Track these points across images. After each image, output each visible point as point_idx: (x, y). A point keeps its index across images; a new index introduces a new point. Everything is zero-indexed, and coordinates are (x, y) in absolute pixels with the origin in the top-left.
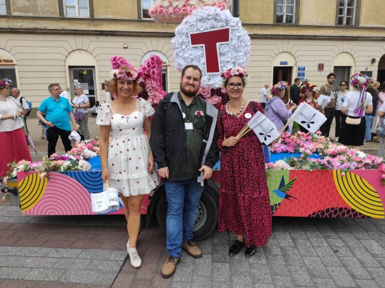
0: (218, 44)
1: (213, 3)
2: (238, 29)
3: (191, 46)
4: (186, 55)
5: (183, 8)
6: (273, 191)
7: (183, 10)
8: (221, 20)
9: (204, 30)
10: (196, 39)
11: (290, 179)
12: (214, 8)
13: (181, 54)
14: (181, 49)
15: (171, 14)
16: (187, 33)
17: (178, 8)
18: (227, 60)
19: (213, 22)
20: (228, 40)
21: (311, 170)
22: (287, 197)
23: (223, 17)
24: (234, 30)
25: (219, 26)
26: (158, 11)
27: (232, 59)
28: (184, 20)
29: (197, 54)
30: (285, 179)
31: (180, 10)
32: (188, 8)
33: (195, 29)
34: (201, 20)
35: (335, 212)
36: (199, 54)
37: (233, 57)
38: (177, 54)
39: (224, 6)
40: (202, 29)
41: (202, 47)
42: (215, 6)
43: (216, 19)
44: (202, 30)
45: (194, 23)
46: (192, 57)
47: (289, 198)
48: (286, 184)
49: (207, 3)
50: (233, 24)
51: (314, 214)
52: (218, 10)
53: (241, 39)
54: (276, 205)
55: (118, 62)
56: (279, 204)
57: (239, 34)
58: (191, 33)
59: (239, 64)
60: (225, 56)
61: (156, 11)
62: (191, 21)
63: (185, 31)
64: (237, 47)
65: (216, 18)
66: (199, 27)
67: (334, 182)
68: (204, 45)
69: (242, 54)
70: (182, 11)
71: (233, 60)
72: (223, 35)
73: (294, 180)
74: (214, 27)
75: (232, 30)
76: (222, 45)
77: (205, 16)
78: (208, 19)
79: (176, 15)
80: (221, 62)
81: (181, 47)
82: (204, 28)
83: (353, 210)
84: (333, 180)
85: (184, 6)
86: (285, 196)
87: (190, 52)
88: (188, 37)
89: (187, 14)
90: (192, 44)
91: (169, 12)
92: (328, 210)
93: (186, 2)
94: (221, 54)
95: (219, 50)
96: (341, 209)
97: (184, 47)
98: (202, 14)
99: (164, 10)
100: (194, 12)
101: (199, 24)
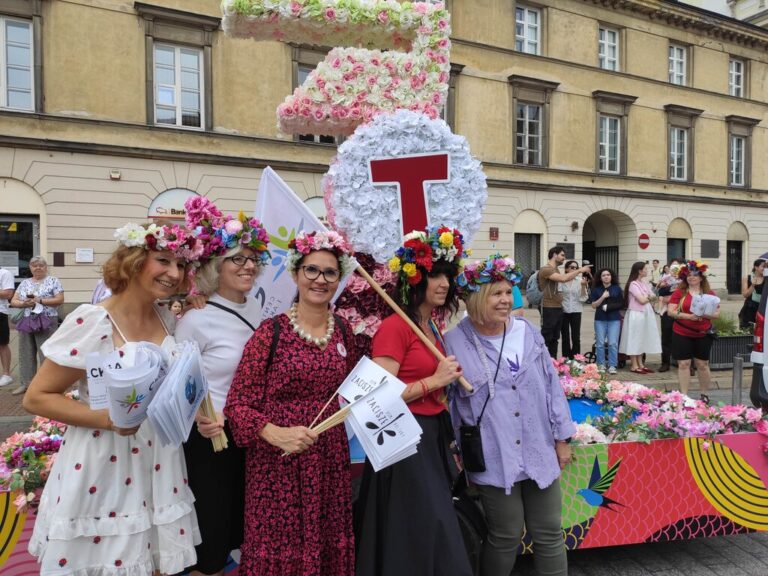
0: (426, 184)
1: (414, 105)
2: (463, 158)
3: (371, 184)
4: (360, 203)
5: (354, 109)
6: (579, 493)
7: (355, 113)
8: (431, 138)
9: (399, 154)
10: (382, 170)
11: (610, 463)
12: (417, 114)
13: (351, 200)
14: (349, 189)
15: (328, 117)
16: (363, 159)
17: (343, 108)
18: (444, 215)
19: (416, 139)
20: (446, 178)
21: (648, 441)
22: (606, 503)
23: (435, 132)
24: (456, 157)
25: (428, 149)
26: (301, 109)
27: (453, 214)
28: (358, 132)
29: (383, 202)
30: (600, 463)
31: (347, 111)
32: (366, 110)
33: (380, 150)
34: (391, 135)
35: (694, 527)
36: (389, 200)
37: (456, 210)
38: (342, 198)
39: (434, 112)
40: (394, 153)
41: (395, 187)
42: (417, 111)
43: (420, 136)
44: (396, 154)
45: (378, 140)
46: (374, 208)
47: (610, 505)
48: (602, 476)
49: (402, 103)
50: (455, 147)
51: (655, 535)
52: (426, 119)
53: (470, 176)
54: (584, 524)
55: (205, 210)
56: (592, 520)
57: (467, 168)
58: (373, 158)
59: (468, 225)
60: (440, 208)
61: (297, 110)
62: (372, 135)
63: (360, 153)
64: (463, 191)
65: (422, 133)
66: (389, 148)
67: (687, 464)
68: (398, 184)
69: (472, 205)
70: (349, 115)
71: (456, 217)
72: (436, 167)
73: (617, 466)
74: (418, 151)
75: (452, 158)
76: (433, 185)
77: (401, 127)
78: (406, 134)
79: (338, 120)
80: (432, 219)
81: (351, 186)
82: (397, 150)
83: (725, 520)
84: (686, 458)
85: (356, 105)
86: (601, 501)
87: (368, 196)
88: (366, 166)
89: (361, 121)
90: (374, 181)
91: (325, 113)
92: (680, 524)
93: (359, 98)
94: (434, 204)
95: (429, 193)
96: (703, 519)
97: (356, 185)
98: (394, 124)
99: (314, 109)
100: (376, 117)
101: (389, 143)
